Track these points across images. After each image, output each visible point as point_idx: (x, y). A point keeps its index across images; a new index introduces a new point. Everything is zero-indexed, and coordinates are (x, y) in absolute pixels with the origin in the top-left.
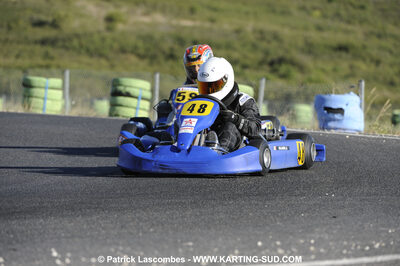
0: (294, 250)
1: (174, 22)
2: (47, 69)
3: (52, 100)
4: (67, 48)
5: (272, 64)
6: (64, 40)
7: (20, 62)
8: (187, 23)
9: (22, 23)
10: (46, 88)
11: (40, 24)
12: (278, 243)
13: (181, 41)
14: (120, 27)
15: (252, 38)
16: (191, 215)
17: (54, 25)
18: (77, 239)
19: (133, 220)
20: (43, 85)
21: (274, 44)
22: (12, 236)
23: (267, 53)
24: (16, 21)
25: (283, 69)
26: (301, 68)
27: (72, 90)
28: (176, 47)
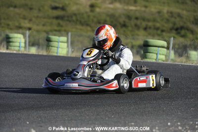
0: (187, 127)
1: (126, 7)
2: (59, 32)
3: (62, 48)
4: (70, 21)
5: (177, 29)
6: (68, 17)
7: (45, 28)
8: (132, 8)
9: (46, 8)
10: (58, 42)
11: (55, 8)
12: (179, 124)
13: (129, 17)
14: (97, 10)
15: (166, 16)
16: (133, 109)
17: (63, 9)
18: (73, 121)
19: (103, 111)
20: (57, 40)
21: (178, 19)
22: (40, 119)
23: (174, 24)
24: (43, 6)
25: (183, 32)
26: (192, 32)
27: (72, 43)
28: (127, 20)
